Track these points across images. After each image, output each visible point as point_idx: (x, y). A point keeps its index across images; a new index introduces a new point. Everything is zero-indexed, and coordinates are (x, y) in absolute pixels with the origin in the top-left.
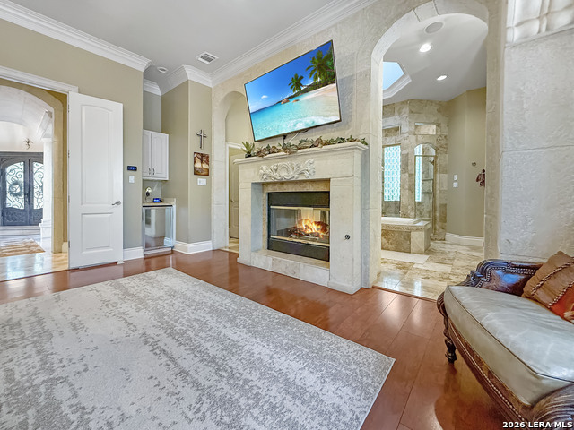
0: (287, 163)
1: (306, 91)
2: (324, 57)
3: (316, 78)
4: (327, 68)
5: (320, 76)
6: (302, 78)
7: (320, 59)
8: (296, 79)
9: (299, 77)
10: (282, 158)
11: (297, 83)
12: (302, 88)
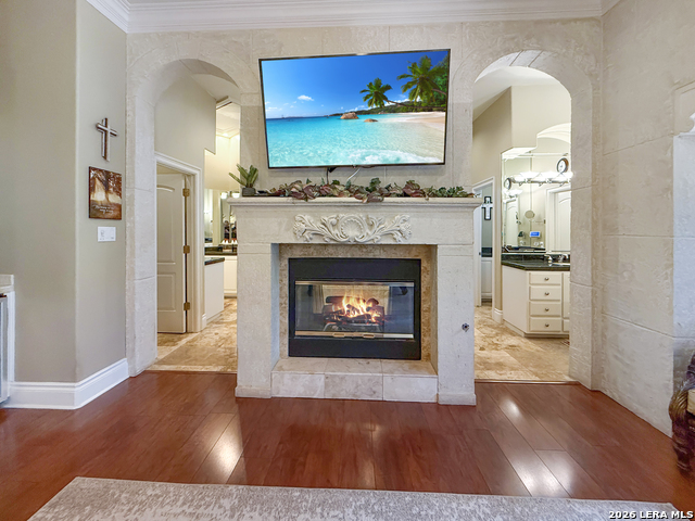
0: (359, 215)
1: (394, 110)
2: (432, 69)
3: (413, 95)
4: (436, 87)
5: (421, 94)
6: (388, 88)
7: (425, 69)
8: (378, 86)
9: (384, 84)
10: (348, 206)
11: (378, 94)
12: (387, 104)
